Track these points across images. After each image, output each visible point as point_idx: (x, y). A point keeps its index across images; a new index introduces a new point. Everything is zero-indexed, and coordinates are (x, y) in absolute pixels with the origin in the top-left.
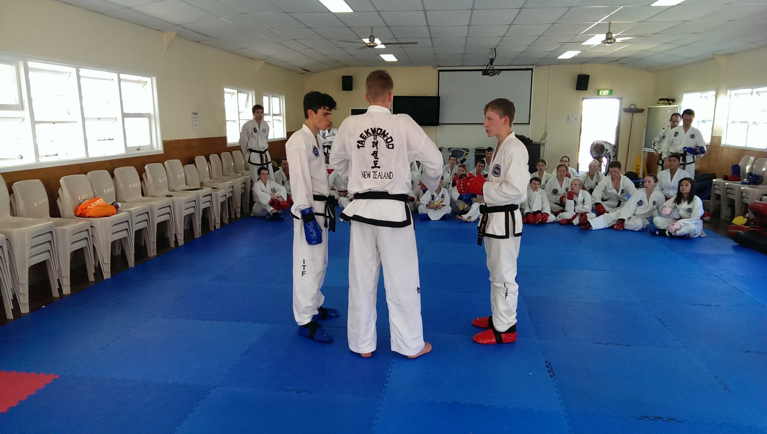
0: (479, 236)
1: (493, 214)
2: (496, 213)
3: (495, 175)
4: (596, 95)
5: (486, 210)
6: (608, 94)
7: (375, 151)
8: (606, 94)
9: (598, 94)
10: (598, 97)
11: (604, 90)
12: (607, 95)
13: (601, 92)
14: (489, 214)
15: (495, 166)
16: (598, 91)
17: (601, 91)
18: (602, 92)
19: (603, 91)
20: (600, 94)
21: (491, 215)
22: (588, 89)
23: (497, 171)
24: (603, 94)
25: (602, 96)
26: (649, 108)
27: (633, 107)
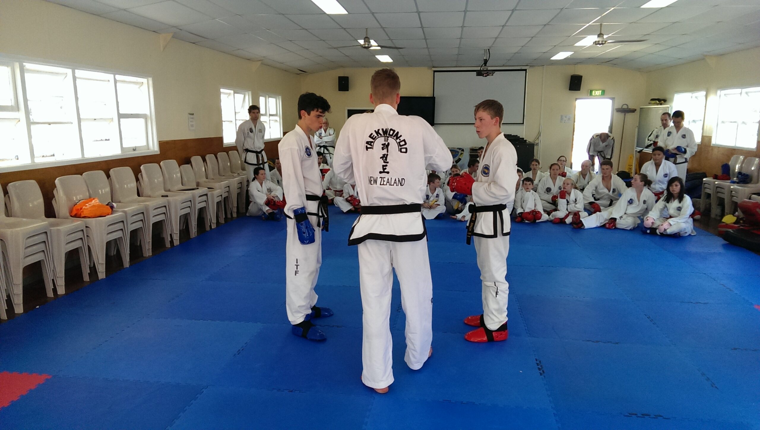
0: (468, 235)
1: (481, 213)
2: (484, 213)
3: (484, 175)
4: (589, 95)
5: (475, 210)
7: (385, 154)
8: (598, 94)
10: (591, 97)
13: (593, 93)
14: (478, 214)
15: (485, 166)
16: (591, 91)
19: (596, 91)
21: (479, 215)
22: (581, 89)
23: (486, 171)
25: (594, 96)
26: (641, 108)
27: (625, 107)
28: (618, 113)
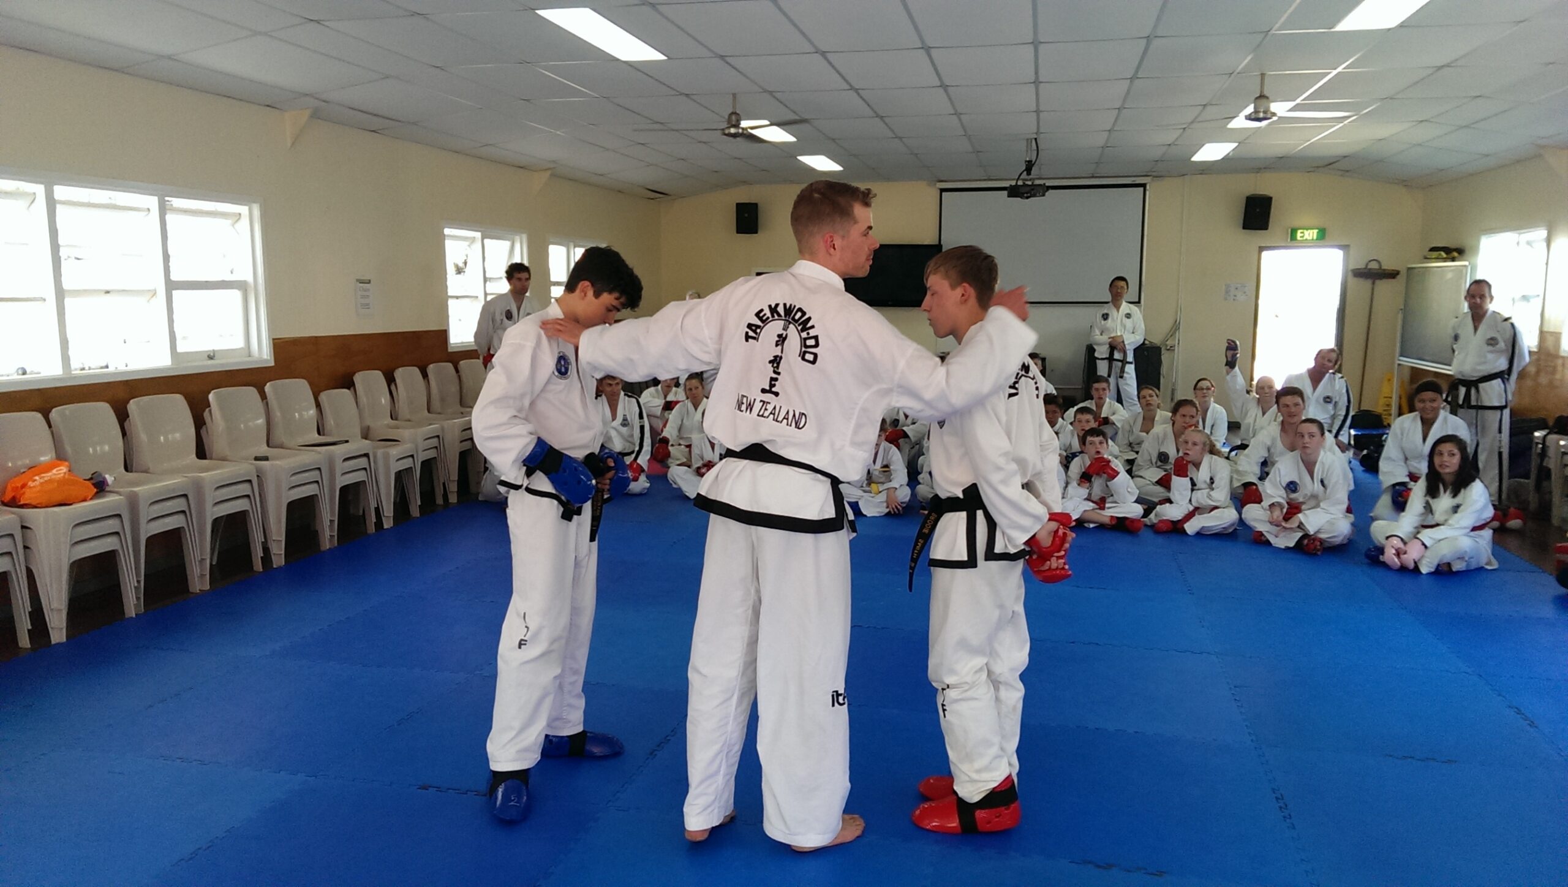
4: (1289, 240)
6: (1315, 238)
7: (777, 356)
8: (1311, 238)
9: (1293, 237)
10: (1294, 243)
11: (1307, 229)
12: (1313, 240)
13: (1299, 234)
16: (1294, 231)
17: (1299, 231)
18: (1301, 233)
19: (1305, 231)
20: (1299, 238)
22: (1269, 228)
24: (1304, 238)
25: (1301, 241)
26: (1409, 269)
27: (1374, 266)
28: (1356, 279)
